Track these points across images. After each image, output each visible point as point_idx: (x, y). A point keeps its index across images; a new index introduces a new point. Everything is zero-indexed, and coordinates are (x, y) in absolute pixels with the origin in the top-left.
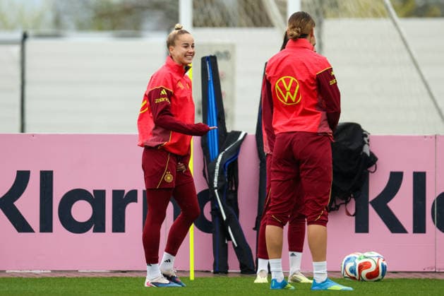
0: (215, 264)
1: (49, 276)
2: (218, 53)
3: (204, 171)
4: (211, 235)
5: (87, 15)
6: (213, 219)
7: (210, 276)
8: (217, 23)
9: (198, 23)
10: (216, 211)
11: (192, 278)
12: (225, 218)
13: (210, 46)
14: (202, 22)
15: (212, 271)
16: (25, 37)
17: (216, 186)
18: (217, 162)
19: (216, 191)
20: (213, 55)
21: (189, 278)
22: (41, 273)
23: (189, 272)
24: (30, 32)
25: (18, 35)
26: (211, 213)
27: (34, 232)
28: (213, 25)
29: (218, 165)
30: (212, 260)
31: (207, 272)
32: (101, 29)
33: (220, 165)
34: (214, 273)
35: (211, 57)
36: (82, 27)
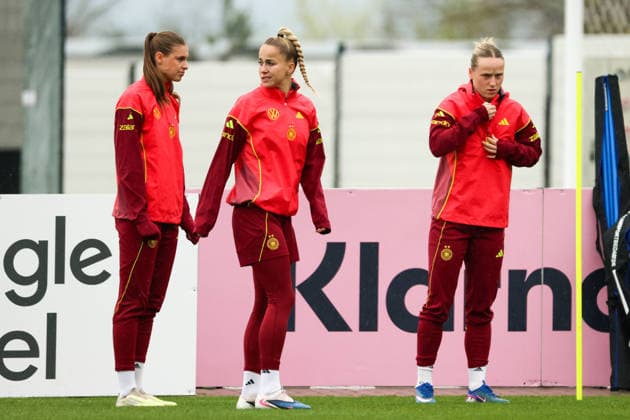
0: (612, 378)
1: (372, 394)
2: (621, 72)
3: (598, 242)
4: (607, 335)
5: (431, 18)
6: (610, 312)
7: (606, 394)
8: (620, 27)
9: (591, 28)
10: (614, 300)
11: (579, 396)
12: (627, 310)
13: (610, 60)
14: (598, 26)
15: (609, 387)
16: (342, 49)
17: (614, 264)
18: (616, 229)
19: (614, 272)
20: (612, 73)
21: (574, 397)
22: (360, 390)
23: (575, 388)
24: (350, 43)
25: (331, 48)
26: (607, 302)
27: (350, 330)
28: (615, 31)
29: (617, 234)
30: (609, 371)
31: (601, 388)
32: (451, 37)
33: (621, 234)
34: (612, 389)
35: (610, 76)
36: (424, 35)
